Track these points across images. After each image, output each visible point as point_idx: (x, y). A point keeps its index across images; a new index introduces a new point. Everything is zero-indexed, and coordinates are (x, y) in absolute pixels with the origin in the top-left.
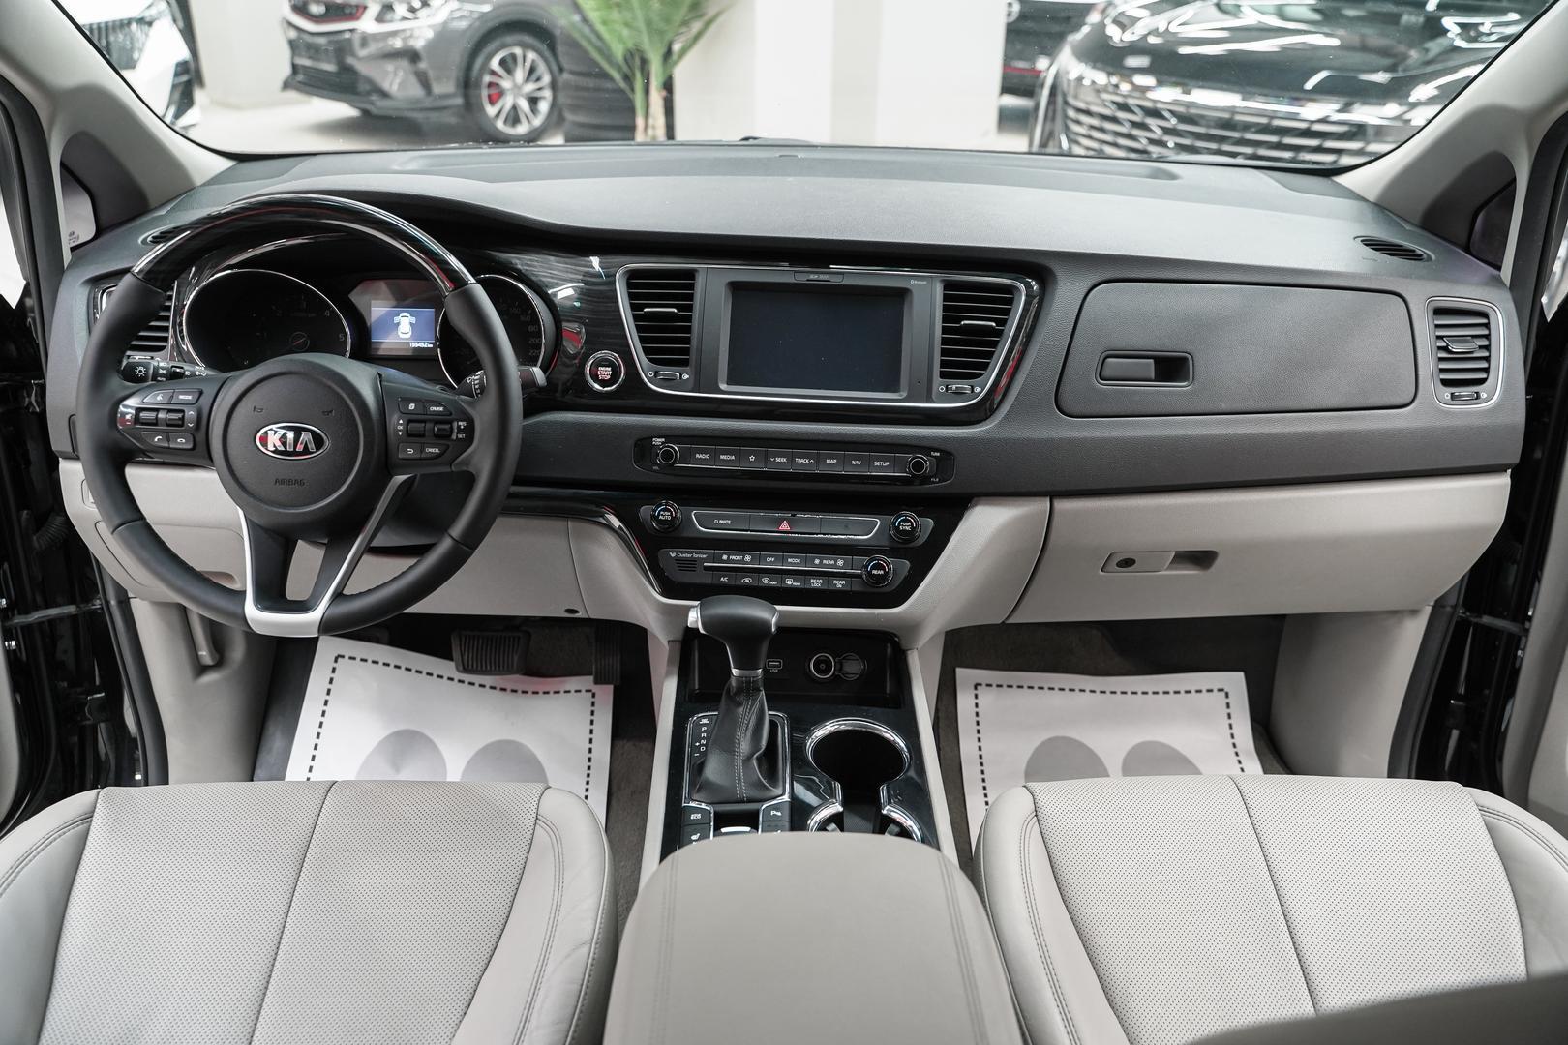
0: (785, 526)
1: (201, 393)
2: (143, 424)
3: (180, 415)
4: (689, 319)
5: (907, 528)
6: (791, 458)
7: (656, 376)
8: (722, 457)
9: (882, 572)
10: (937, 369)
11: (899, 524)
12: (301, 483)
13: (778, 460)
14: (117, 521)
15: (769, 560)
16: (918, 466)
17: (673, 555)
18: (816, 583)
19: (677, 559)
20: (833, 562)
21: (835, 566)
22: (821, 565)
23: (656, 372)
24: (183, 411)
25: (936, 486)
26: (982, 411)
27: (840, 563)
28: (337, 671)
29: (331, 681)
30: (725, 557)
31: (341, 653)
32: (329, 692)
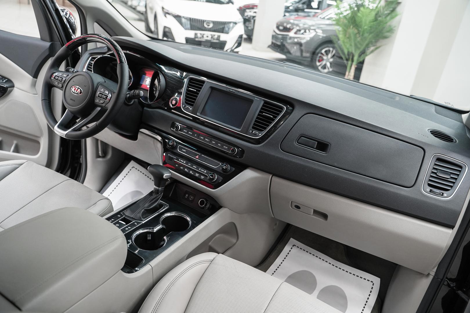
0: (197, 157)
1: (68, 75)
2: (56, 79)
3: (62, 79)
4: (198, 94)
5: (225, 168)
6: (211, 141)
7: (184, 107)
8: (189, 132)
9: (212, 177)
10: (252, 125)
11: (223, 166)
12: (74, 101)
13: (201, 138)
14: (43, 99)
15: (189, 164)
16: (233, 151)
17: (169, 155)
18: (197, 175)
19: (169, 156)
20: (203, 171)
21: (203, 172)
22: (200, 171)
23: (185, 106)
24: (63, 78)
25: (238, 159)
26: (258, 142)
27: (205, 172)
28: (131, 170)
29: (129, 172)
30: (180, 160)
31: (134, 166)
32: (127, 174)
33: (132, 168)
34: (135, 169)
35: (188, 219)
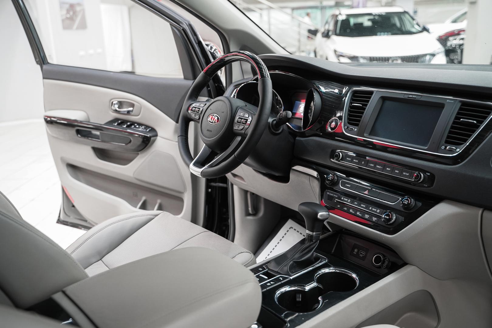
0: (366, 192)
1: (206, 104)
2: (193, 111)
3: (199, 109)
4: (364, 109)
5: (406, 203)
7: (347, 128)
8: (354, 160)
9: (388, 218)
10: (445, 138)
11: (404, 201)
12: (211, 131)
13: (371, 165)
14: (179, 135)
15: (355, 203)
16: (418, 177)
17: (328, 193)
18: (367, 216)
19: (329, 195)
20: (375, 210)
21: (376, 212)
22: (371, 210)
23: (348, 127)
24: (200, 109)
25: (425, 189)
26: (455, 160)
27: (378, 211)
28: (288, 232)
29: (285, 234)
30: (342, 198)
31: (293, 227)
32: (283, 237)
33: (290, 228)
34: (294, 231)
35: (354, 276)
